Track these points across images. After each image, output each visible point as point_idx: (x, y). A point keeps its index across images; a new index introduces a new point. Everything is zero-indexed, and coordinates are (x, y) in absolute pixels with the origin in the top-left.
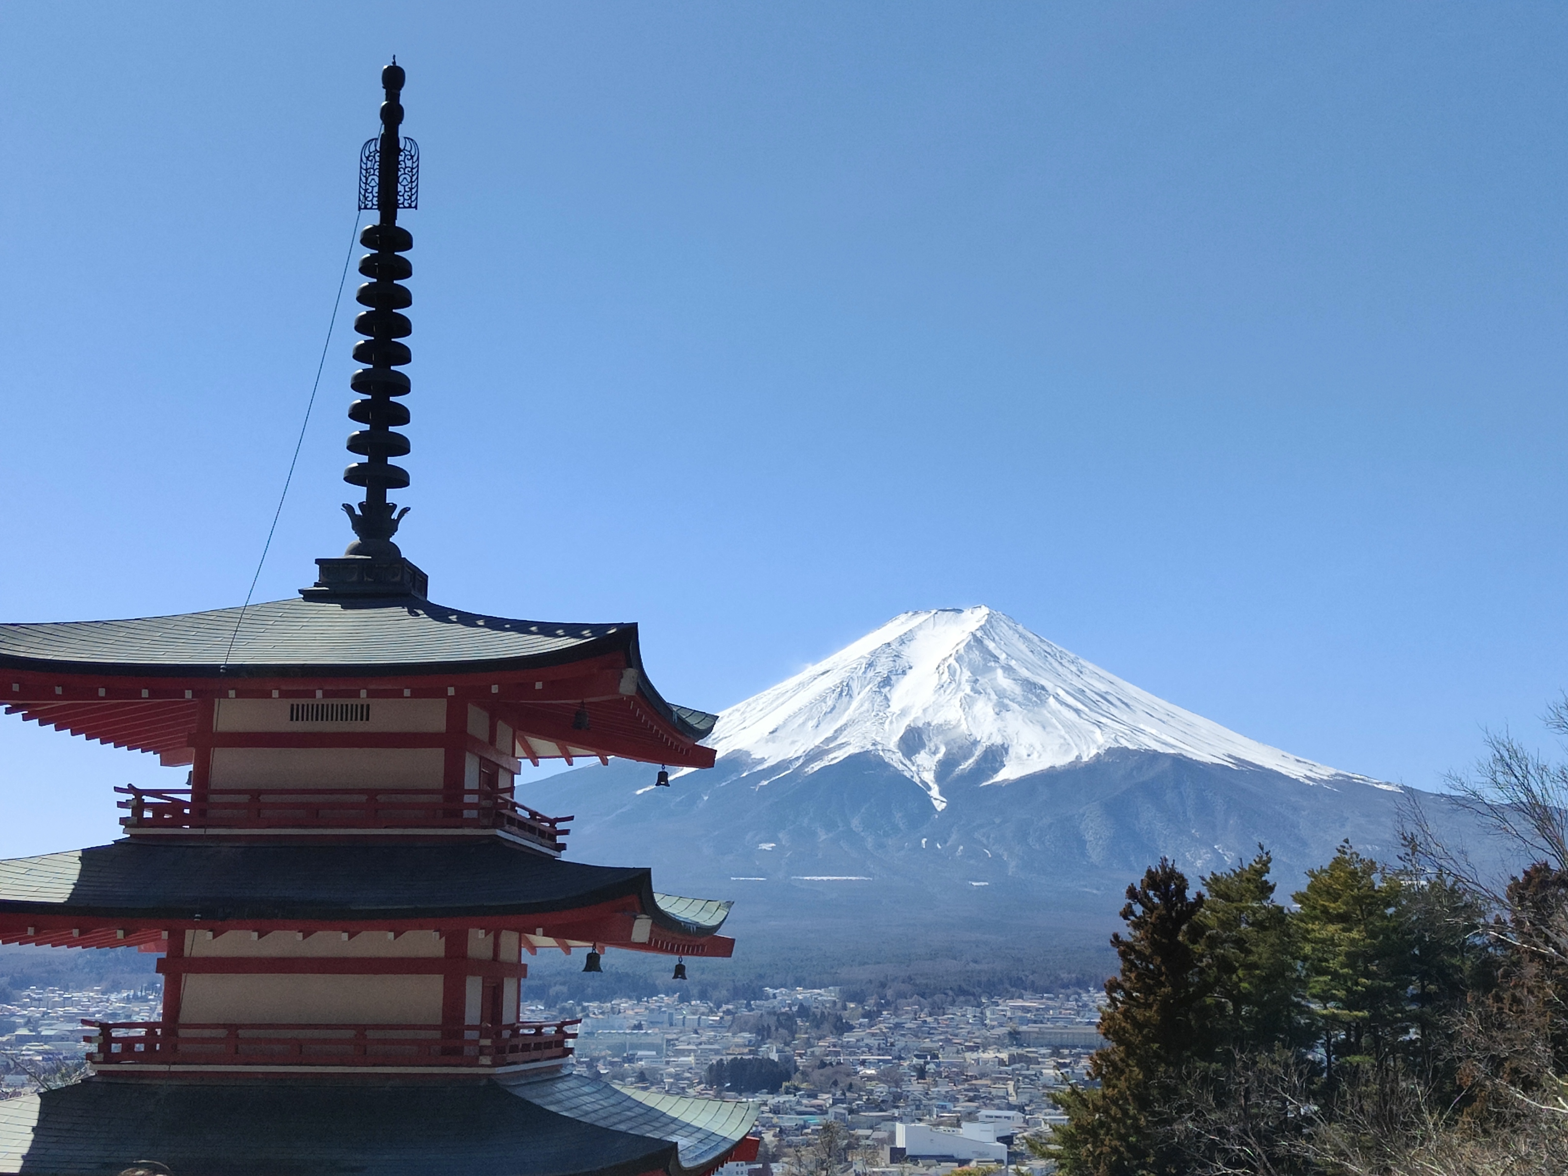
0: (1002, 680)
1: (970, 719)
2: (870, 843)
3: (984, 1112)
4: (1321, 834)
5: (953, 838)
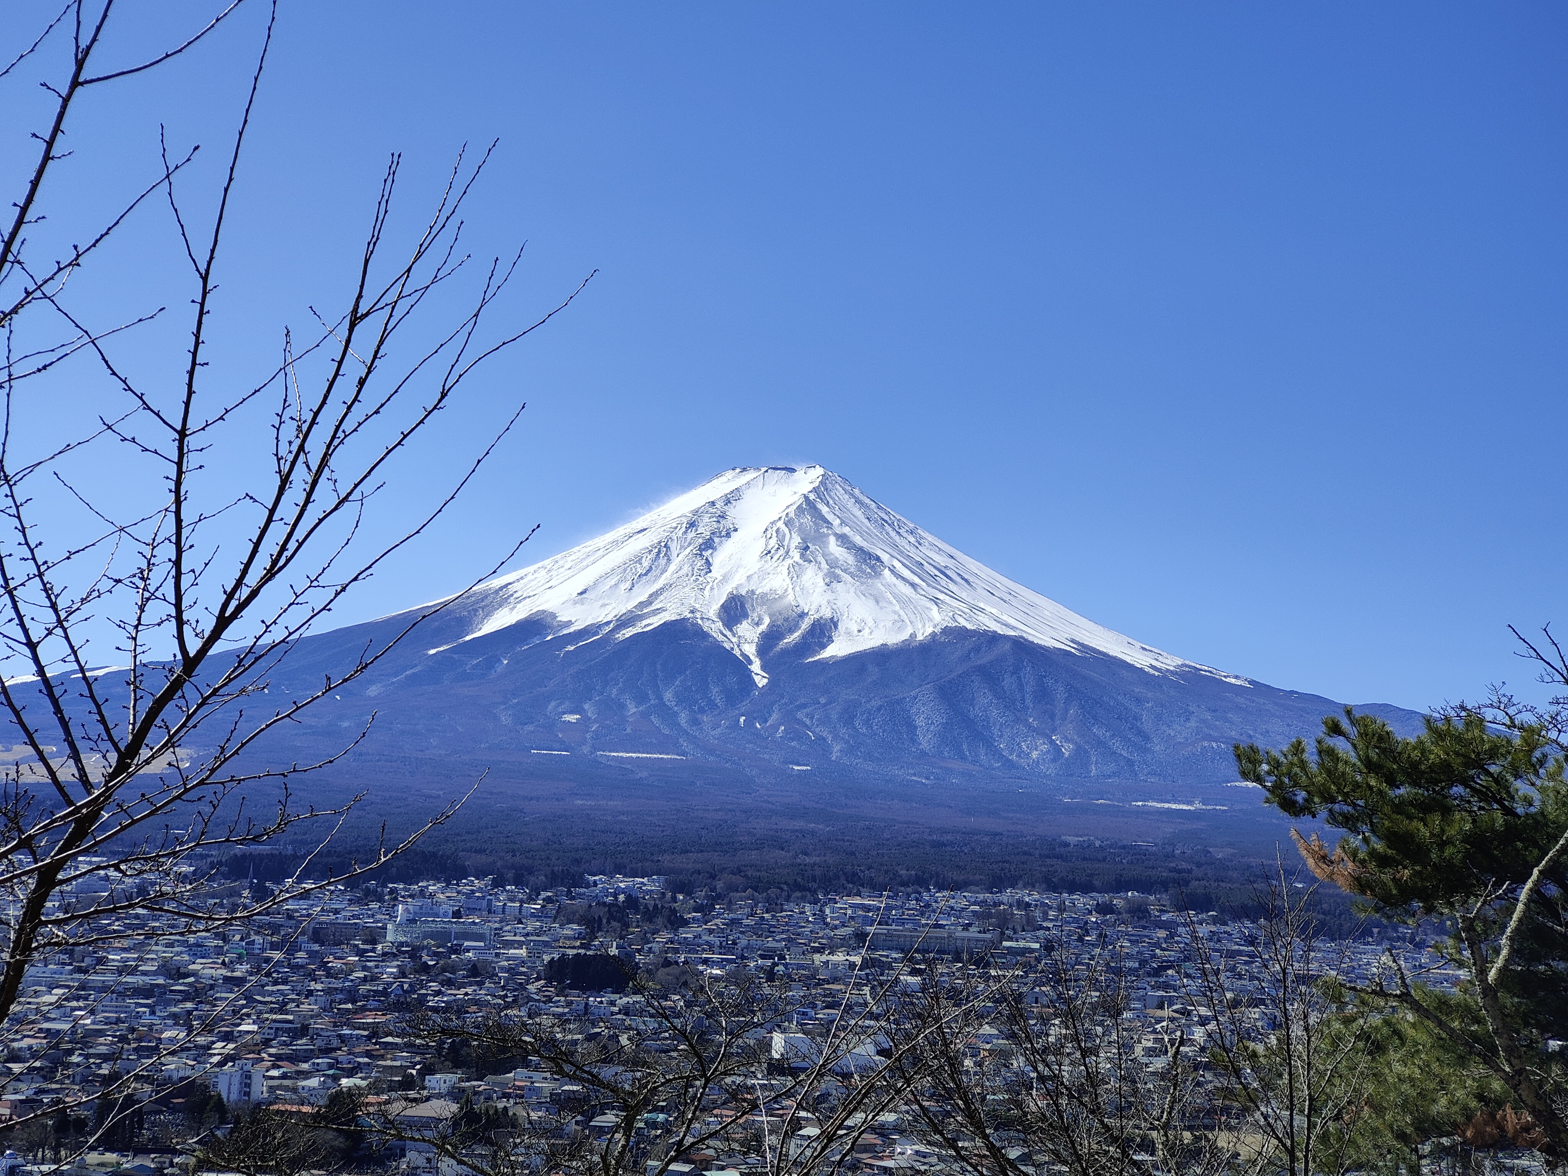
0: (834, 547)
1: (797, 589)
2: (683, 718)
4: (1164, 728)
5: (774, 717)
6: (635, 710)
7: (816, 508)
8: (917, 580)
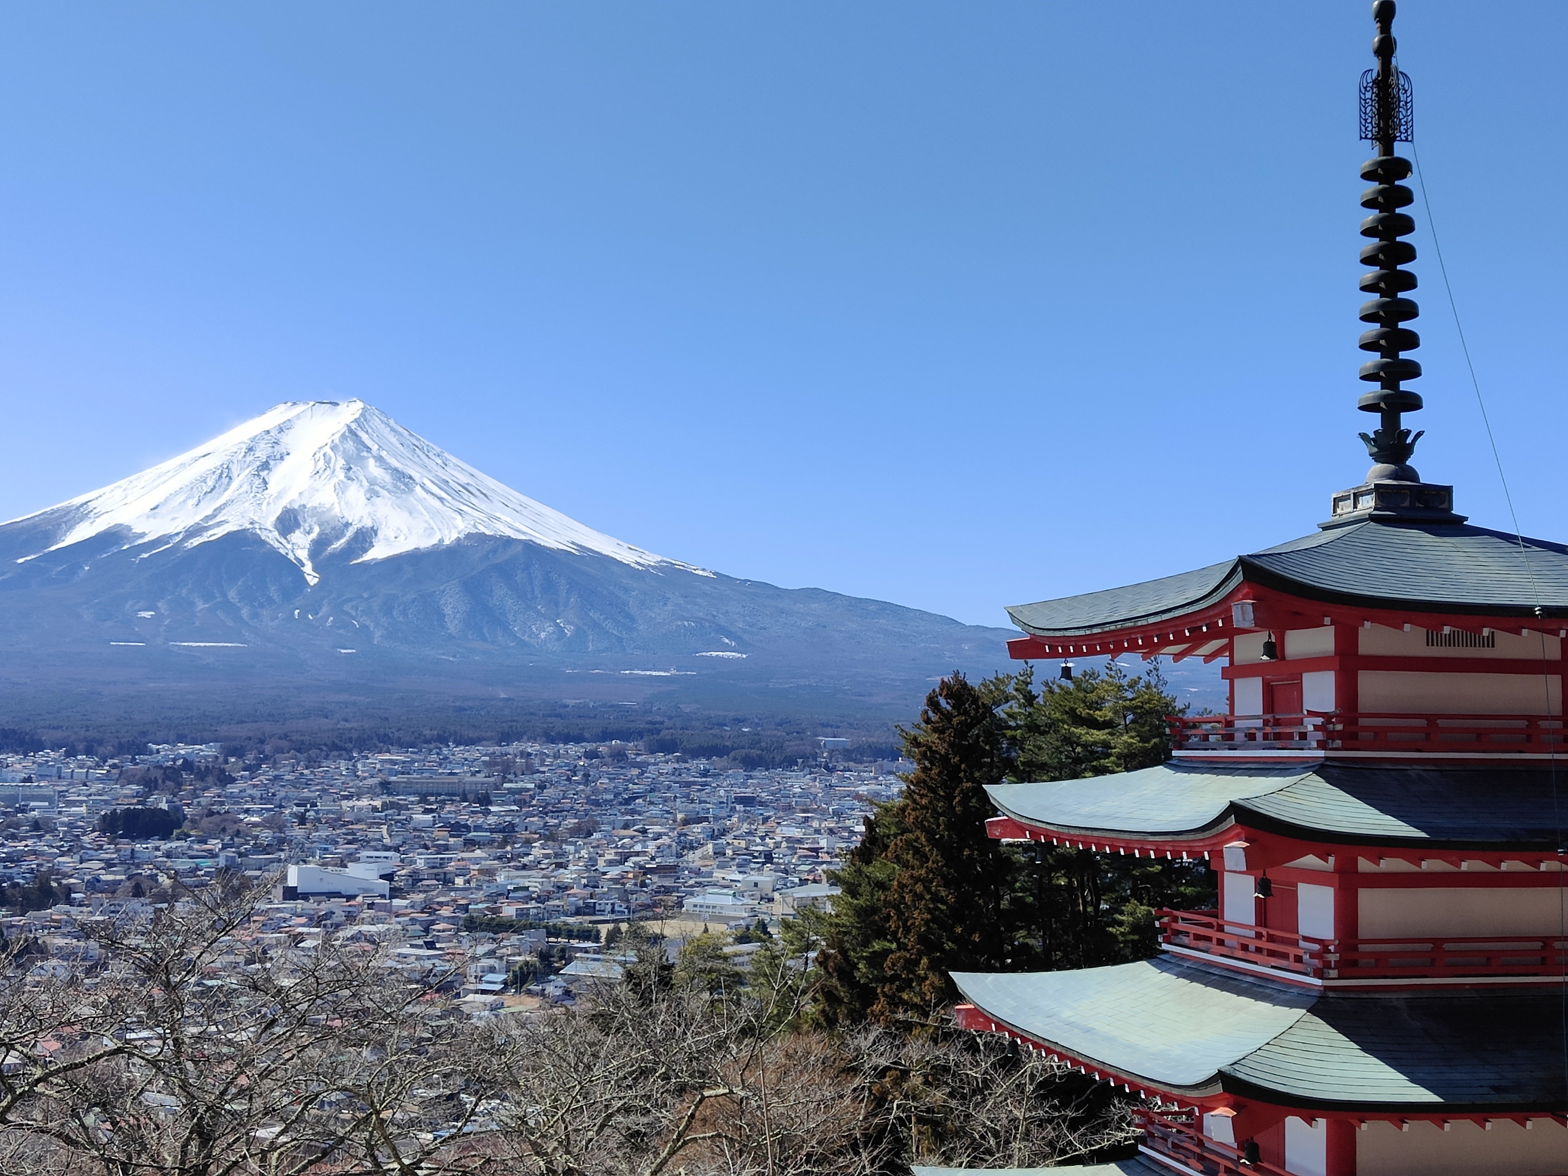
1: (342, 503)
3: (364, 854)
4: (647, 611)
5: (324, 610)
6: (202, 607)
7: (356, 435)
8: (444, 495)
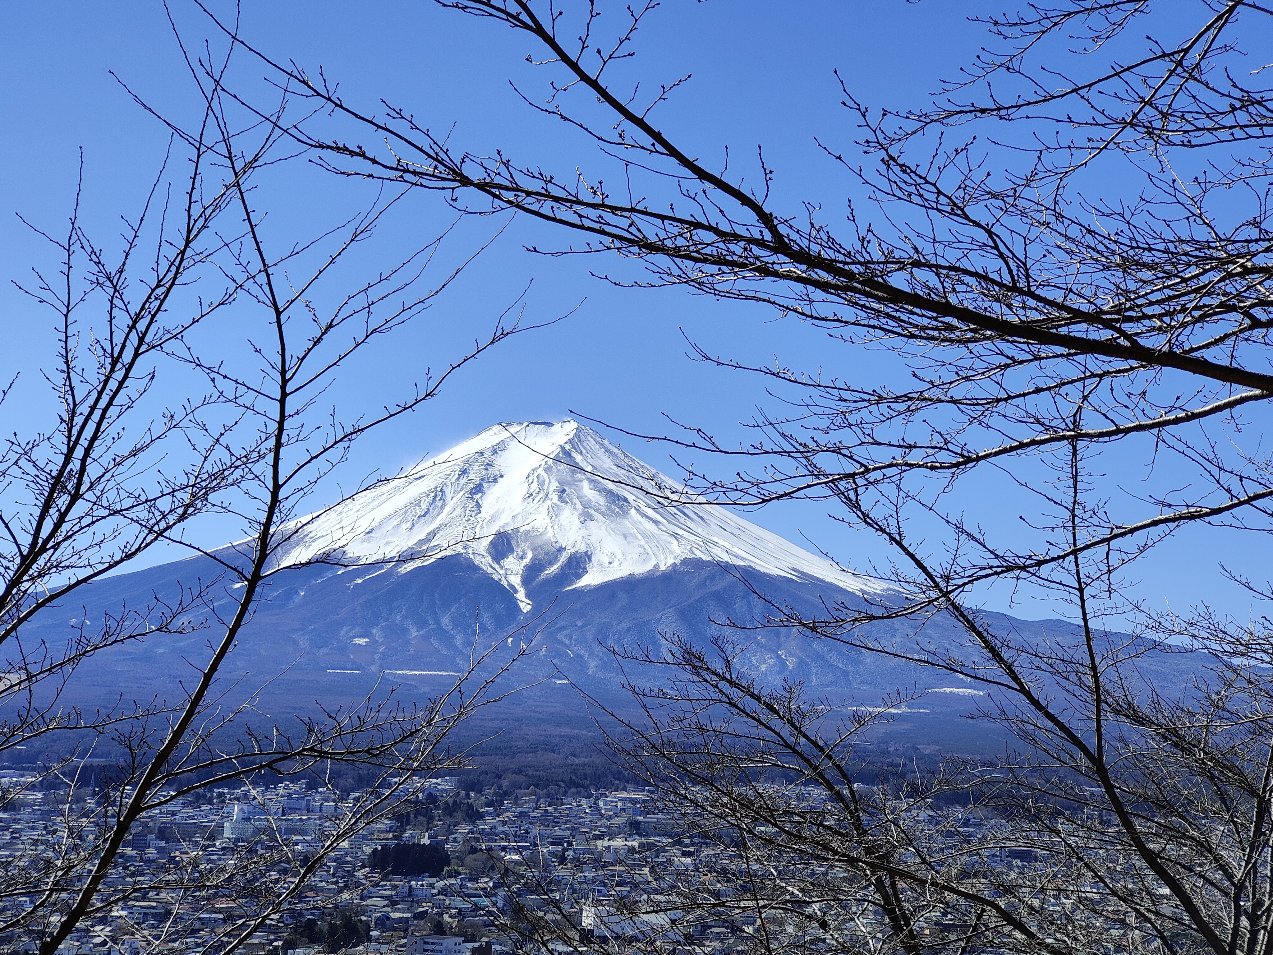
0: (587, 490)
1: (556, 527)
2: (459, 640)
5: (538, 638)
6: (416, 634)
7: (571, 457)
8: (659, 518)
